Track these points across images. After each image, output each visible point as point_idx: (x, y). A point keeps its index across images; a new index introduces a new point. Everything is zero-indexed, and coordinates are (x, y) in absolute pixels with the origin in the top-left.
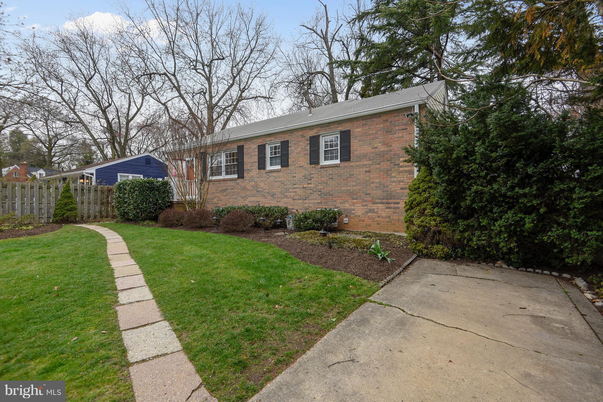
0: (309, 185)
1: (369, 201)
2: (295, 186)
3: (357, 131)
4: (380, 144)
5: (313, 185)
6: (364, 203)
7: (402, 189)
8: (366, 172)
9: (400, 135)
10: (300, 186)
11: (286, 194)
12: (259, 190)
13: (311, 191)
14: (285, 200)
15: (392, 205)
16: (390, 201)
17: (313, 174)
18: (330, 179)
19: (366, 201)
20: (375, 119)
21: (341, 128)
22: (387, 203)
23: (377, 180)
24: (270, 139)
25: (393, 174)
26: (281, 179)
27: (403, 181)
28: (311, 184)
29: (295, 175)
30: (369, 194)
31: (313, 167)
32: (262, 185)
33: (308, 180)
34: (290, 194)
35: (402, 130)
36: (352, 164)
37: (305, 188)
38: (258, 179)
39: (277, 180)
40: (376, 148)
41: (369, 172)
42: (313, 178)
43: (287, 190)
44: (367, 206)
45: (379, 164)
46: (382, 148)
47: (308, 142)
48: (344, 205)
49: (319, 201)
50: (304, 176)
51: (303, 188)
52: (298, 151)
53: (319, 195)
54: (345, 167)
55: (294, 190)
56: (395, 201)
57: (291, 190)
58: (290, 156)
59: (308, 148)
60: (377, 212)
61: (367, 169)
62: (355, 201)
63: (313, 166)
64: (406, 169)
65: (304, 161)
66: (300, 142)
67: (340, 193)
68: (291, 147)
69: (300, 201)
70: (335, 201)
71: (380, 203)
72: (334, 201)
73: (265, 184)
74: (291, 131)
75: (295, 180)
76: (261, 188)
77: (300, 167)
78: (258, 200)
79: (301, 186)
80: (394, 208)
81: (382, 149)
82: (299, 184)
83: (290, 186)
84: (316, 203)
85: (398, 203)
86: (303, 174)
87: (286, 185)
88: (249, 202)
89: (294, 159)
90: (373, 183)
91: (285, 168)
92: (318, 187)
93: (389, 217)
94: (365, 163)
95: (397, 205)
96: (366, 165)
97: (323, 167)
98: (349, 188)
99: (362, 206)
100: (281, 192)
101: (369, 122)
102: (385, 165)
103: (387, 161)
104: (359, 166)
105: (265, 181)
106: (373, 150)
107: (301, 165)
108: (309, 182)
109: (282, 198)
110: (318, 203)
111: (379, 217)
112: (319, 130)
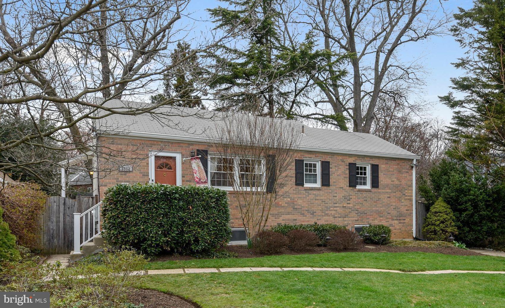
0: (348, 205)
1: (390, 218)
2: (336, 205)
3: (382, 167)
4: (396, 179)
5: (351, 205)
6: (387, 220)
7: (407, 210)
8: (388, 197)
9: (406, 175)
10: (340, 205)
11: (326, 212)
12: (296, 207)
13: (350, 210)
14: (326, 218)
15: (402, 221)
16: (401, 218)
17: (351, 195)
18: (364, 200)
19: (388, 218)
20: (392, 161)
21: (372, 162)
22: (400, 220)
23: (394, 204)
24: (310, 156)
25: (403, 201)
26: (322, 198)
27: (407, 206)
28: (350, 204)
29: (335, 195)
30: (390, 213)
31: (351, 190)
32: (300, 202)
33: (347, 200)
34: (331, 212)
35: (407, 172)
36: (379, 191)
37: (345, 207)
38: (295, 196)
39: (317, 198)
40: (393, 181)
41: (389, 197)
42: (352, 199)
43: (328, 208)
44: (388, 222)
45: (395, 193)
46: (397, 182)
47: (348, 167)
48: (374, 222)
49: (357, 219)
50: (345, 197)
51: (343, 207)
52: (338, 174)
53: (357, 214)
54: (375, 192)
55: (335, 209)
56: (404, 218)
57: (332, 209)
58: (331, 176)
59: (348, 172)
60: (394, 226)
61: (389, 196)
62: (381, 218)
63: (351, 188)
64: (409, 197)
65: (344, 182)
66: (340, 165)
67: (372, 212)
68: (332, 168)
69: (340, 219)
70: (368, 219)
71: (396, 220)
72: (367, 219)
73: (304, 202)
74: (333, 154)
75: (336, 200)
76: (299, 205)
77: (340, 188)
78: (295, 218)
79: (341, 205)
80: (403, 223)
81: (396, 183)
82: (340, 204)
83: (331, 205)
84: (354, 220)
85: (405, 220)
86: (343, 195)
87: (327, 204)
88: (283, 220)
89: (335, 180)
90: (392, 205)
91: (325, 188)
92: (355, 207)
93: (400, 229)
94: (387, 191)
95: (404, 221)
96: (388, 192)
97: (360, 191)
98: (377, 209)
99: (386, 222)
100: (322, 211)
101: (389, 162)
102: (398, 194)
103: (399, 191)
104: (384, 193)
105: (304, 198)
106: (392, 183)
107: (341, 186)
108: (348, 202)
109: (323, 216)
110: (356, 220)
111: (395, 229)
112: (356, 159)
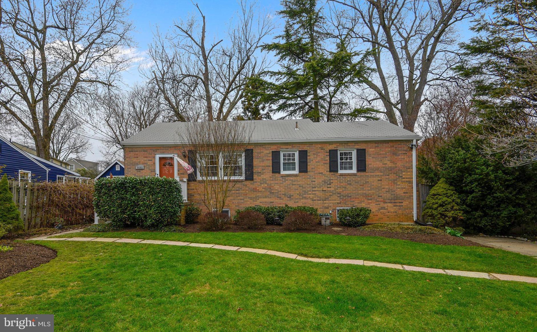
0: (329, 189)
1: (381, 201)
2: (314, 189)
3: (371, 151)
4: (388, 162)
5: (332, 189)
6: (377, 203)
7: (404, 193)
8: (378, 180)
9: (403, 157)
10: (319, 189)
11: (304, 196)
12: (272, 191)
13: (331, 194)
14: (304, 201)
15: (398, 204)
16: (396, 201)
17: (333, 180)
18: (348, 184)
19: (378, 201)
20: (384, 144)
21: (358, 147)
22: (394, 203)
23: (387, 187)
24: (286, 147)
25: (398, 183)
26: (299, 183)
27: (405, 188)
28: (331, 188)
29: (314, 180)
30: (381, 196)
31: (333, 175)
32: (277, 187)
33: (328, 184)
34: (309, 195)
35: (404, 154)
36: (367, 174)
37: (325, 191)
38: (272, 182)
39: (294, 183)
40: (386, 164)
41: (381, 180)
42: (333, 183)
43: (305, 192)
44: (379, 205)
45: (388, 175)
46: (390, 164)
47: (328, 154)
48: (360, 204)
49: (339, 202)
50: (324, 181)
51: (323, 191)
52: (317, 160)
53: (339, 197)
54: (361, 176)
55: (314, 192)
56: (400, 201)
57: (309, 192)
58: (308, 164)
59: (328, 158)
60: (387, 209)
61: (379, 179)
62: (370, 201)
63: (332, 173)
64: (407, 180)
65: (325, 168)
66: (319, 153)
67: (358, 195)
68: (309, 156)
69: (319, 202)
70: (354, 201)
71: (389, 203)
72: (352, 202)
73: (280, 187)
74: (311, 143)
75: (315, 184)
76: (276, 190)
77: (319, 173)
78: (272, 201)
79: (321, 189)
80: (400, 206)
81: (390, 166)
82: (318, 188)
83: (309, 189)
84: (335, 203)
85: (402, 203)
86: (323, 180)
87: (304, 188)
88: (261, 202)
89: (313, 167)
90: (384, 188)
91: (303, 174)
92: (337, 191)
93: (396, 212)
94: (378, 174)
95: (401, 204)
96: (378, 175)
97: (342, 175)
98: (365, 192)
99: (376, 205)
100: (299, 194)
101: (380, 145)
102: (392, 177)
103: (394, 174)
104: (373, 176)
105: (281, 183)
106: (384, 165)
107: (321, 172)
108: (329, 186)
109: (300, 199)
110: (338, 203)
111: (389, 212)
112: (338, 146)
